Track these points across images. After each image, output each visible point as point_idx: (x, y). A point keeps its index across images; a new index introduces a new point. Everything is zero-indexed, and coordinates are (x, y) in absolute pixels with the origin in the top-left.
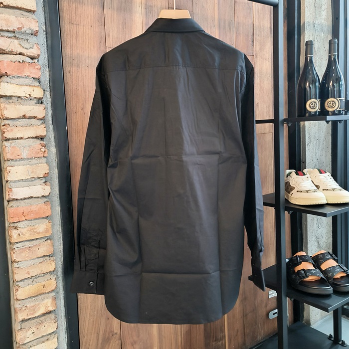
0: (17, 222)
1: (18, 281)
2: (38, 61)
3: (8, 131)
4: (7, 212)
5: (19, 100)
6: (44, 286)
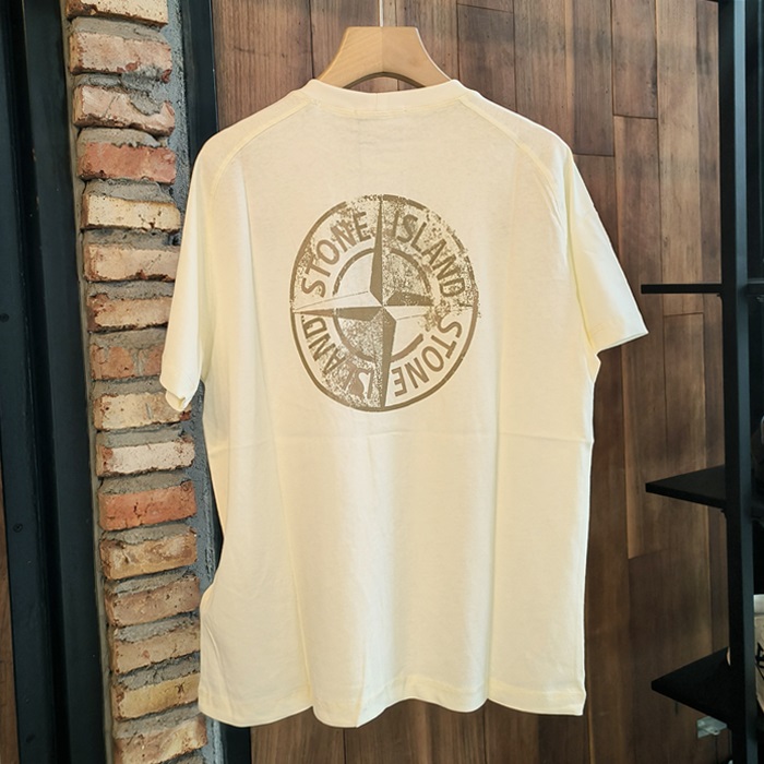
0: (122, 531)
1: (123, 675)
2: (169, 142)
3: (104, 310)
4: (98, 503)
5: (129, 236)
6: (181, 688)
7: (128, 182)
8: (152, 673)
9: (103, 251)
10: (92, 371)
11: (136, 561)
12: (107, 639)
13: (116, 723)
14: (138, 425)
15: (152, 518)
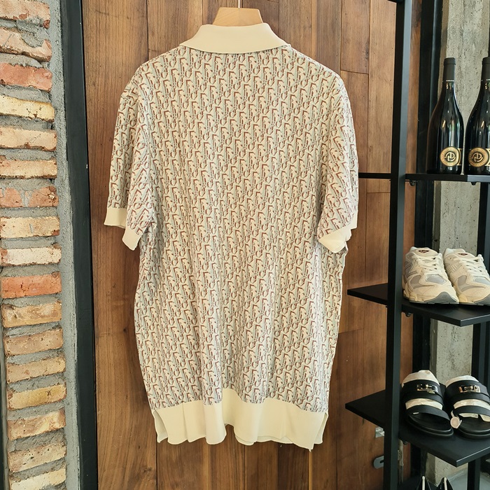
0: (13, 299)
1: (12, 383)
2: (48, 65)
3: (3, 166)
6: (49, 393)
7: (19, 88)
8: (31, 383)
9: (3, 129)
11: (22, 317)
12: (5, 362)
13: (8, 412)
14: (24, 236)
15: (32, 292)
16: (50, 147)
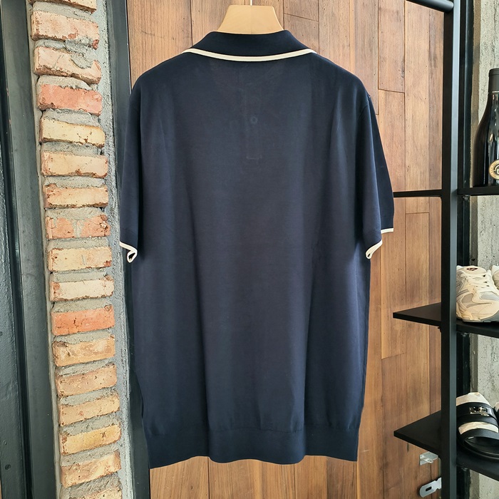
0: (66, 335)
1: (66, 426)
2: (97, 87)
3: (54, 194)
4: (51, 319)
5: (71, 147)
6: (104, 435)
7: (70, 111)
8: (85, 425)
9: (53, 156)
10: (47, 234)
11: (75, 355)
12: (57, 404)
13: (62, 457)
14: (76, 268)
15: (86, 328)
16: (101, 173)
